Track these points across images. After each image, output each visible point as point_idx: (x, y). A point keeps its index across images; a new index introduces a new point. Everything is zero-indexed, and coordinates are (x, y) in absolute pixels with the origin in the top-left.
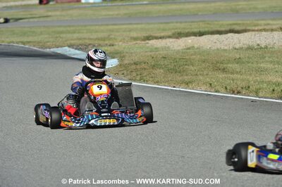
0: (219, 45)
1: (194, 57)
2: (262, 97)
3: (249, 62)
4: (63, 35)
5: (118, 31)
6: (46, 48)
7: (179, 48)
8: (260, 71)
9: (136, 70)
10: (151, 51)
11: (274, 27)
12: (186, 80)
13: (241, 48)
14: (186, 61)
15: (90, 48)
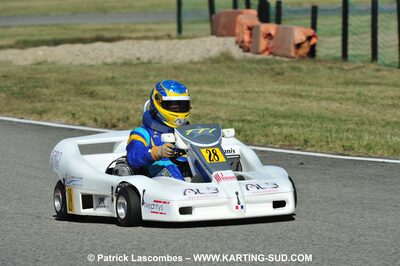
1: (49, 75)
3: (125, 83)
7: (28, 63)
11: (159, 34)
12: (39, 108)
13: (114, 64)
14: (38, 82)
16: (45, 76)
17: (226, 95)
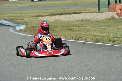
0: (69, 19)
2: (88, 42)
3: (82, 26)
4: (2, 15)
7: (52, 20)
8: (87, 30)
9: (33, 30)
10: (40, 22)
11: (93, 11)
12: (55, 34)
13: (79, 20)
14: (55, 26)
15: (13, 20)
16: (58, 24)
17: (112, 30)
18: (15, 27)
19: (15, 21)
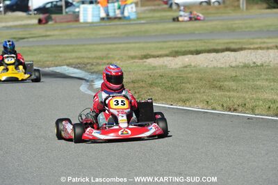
0: (215, 64)
1: (188, 75)
2: (258, 115)
3: (245, 80)
4: (63, 55)
5: (116, 49)
6: (45, 67)
7: (177, 66)
8: (256, 89)
9: (134, 88)
10: (148, 70)
11: (270, 45)
12: (183, 98)
13: (237, 67)
14: (183, 79)
15: (88, 67)
16: (191, 75)
18: (92, 81)
19: (93, 67)
